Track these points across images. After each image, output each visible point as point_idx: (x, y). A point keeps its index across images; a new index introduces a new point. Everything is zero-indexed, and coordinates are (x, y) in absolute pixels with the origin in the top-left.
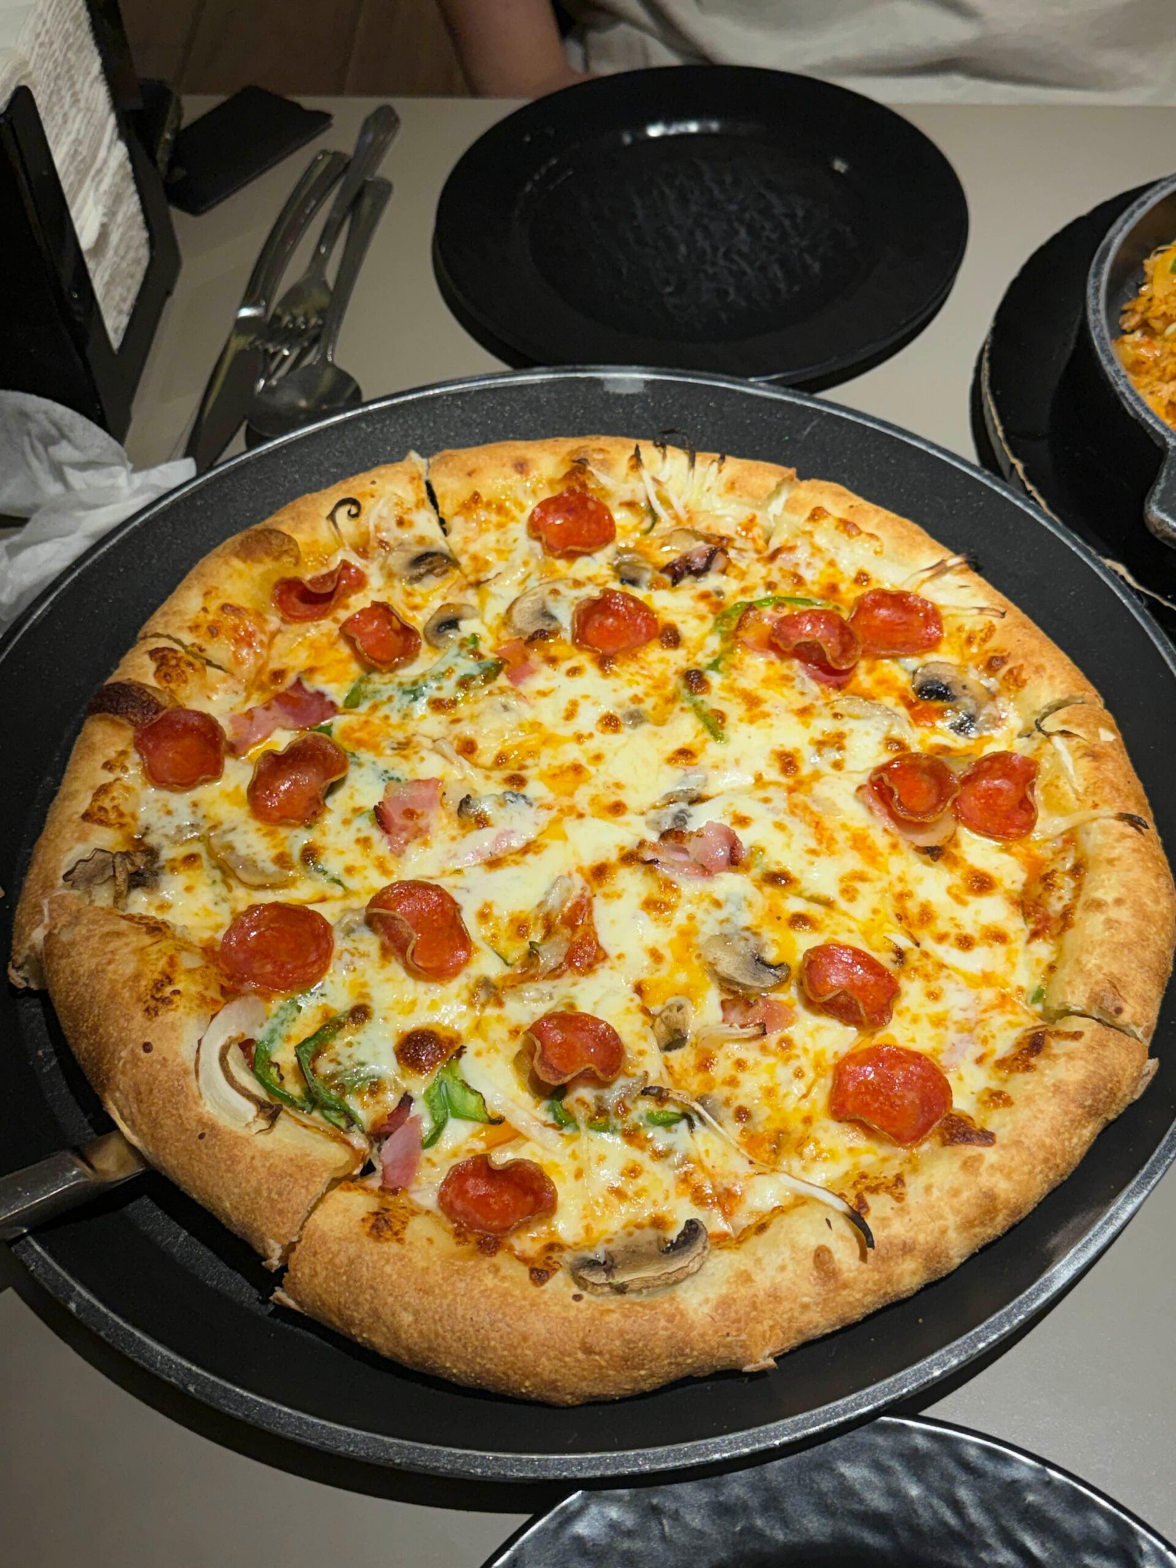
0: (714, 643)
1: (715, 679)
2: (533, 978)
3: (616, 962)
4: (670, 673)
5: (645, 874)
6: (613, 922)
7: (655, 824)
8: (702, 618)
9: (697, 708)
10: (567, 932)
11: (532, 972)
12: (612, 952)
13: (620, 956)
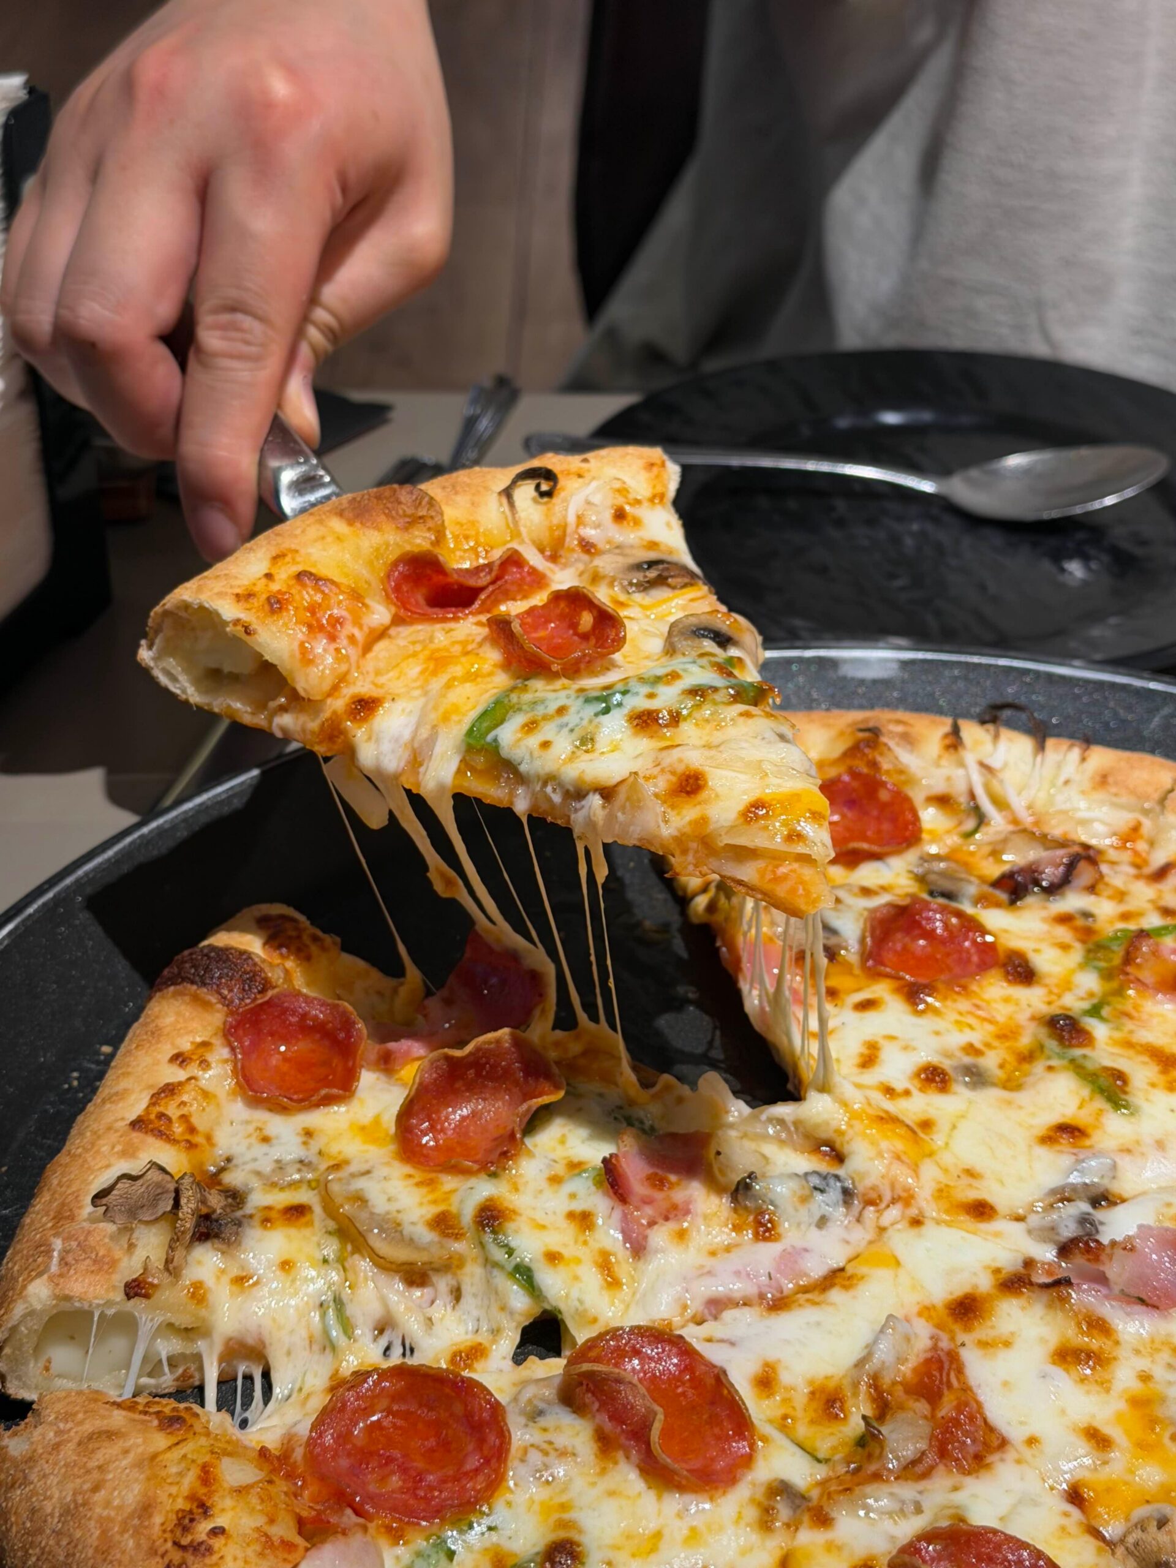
0: (1089, 982)
1: (1099, 1030)
2: (877, 1477)
3: (1027, 1453)
4: (1023, 1018)
5: (1050, 1306)
6: (1005, 1384)
7: (1047, 1233)
8: (1065, 947)
9: (1078, 1068)
10: (922, 1407)
11: (873, 1468)
12: (1016, 1434)
13: (1032, 1441)
